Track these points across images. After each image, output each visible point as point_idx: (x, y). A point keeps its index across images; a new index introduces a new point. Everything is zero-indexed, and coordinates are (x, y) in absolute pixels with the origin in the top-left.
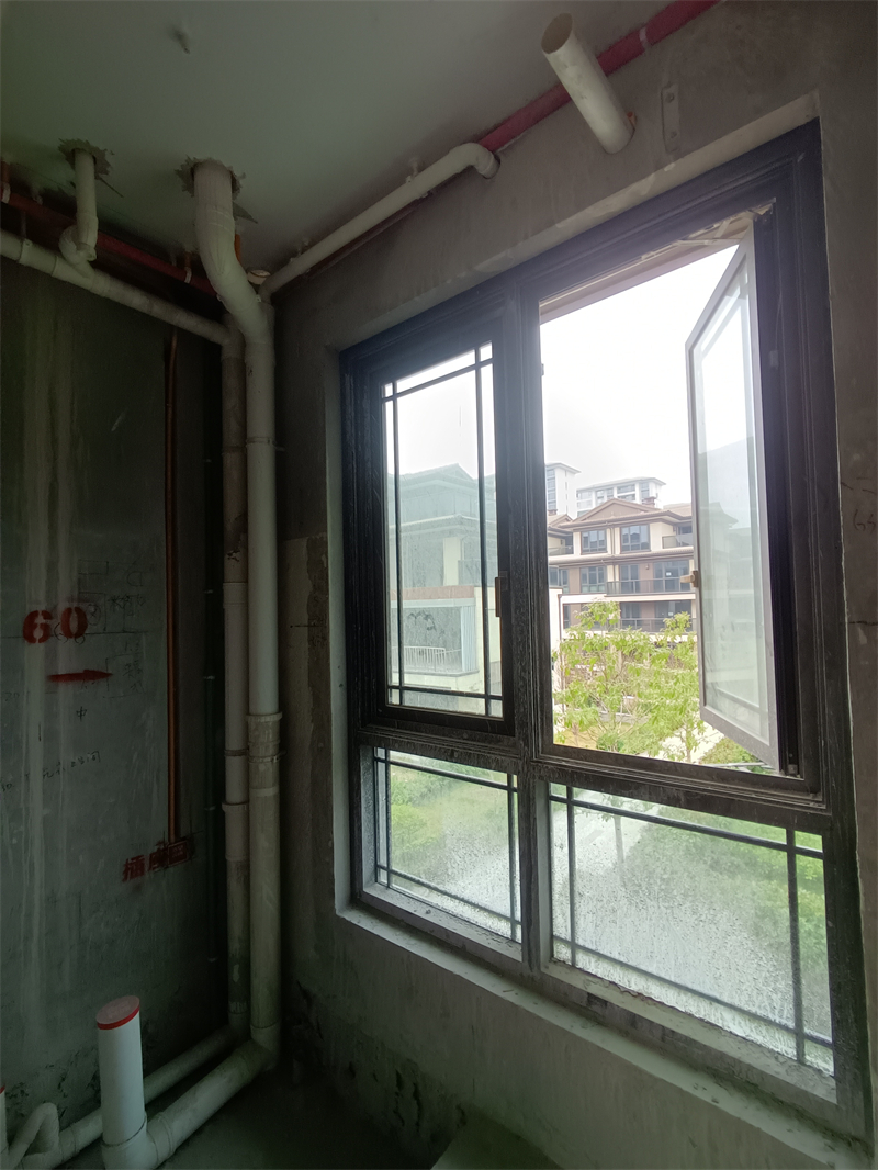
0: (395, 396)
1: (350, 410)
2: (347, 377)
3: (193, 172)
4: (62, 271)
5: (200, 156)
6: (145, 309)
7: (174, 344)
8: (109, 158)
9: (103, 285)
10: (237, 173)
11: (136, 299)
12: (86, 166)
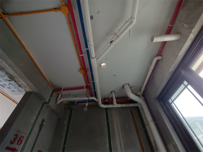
0: (173, 102)
1: (165, 108)
2: (161, 102)
3: (123, 86)
4: (115, 106)
5: (123, 84)
6: (125, 106)
7: (132, 109)
8: (115, 91)
9: (119, 106)
10: (128, 83)
11: (124, 105)
12: (113, 93)
